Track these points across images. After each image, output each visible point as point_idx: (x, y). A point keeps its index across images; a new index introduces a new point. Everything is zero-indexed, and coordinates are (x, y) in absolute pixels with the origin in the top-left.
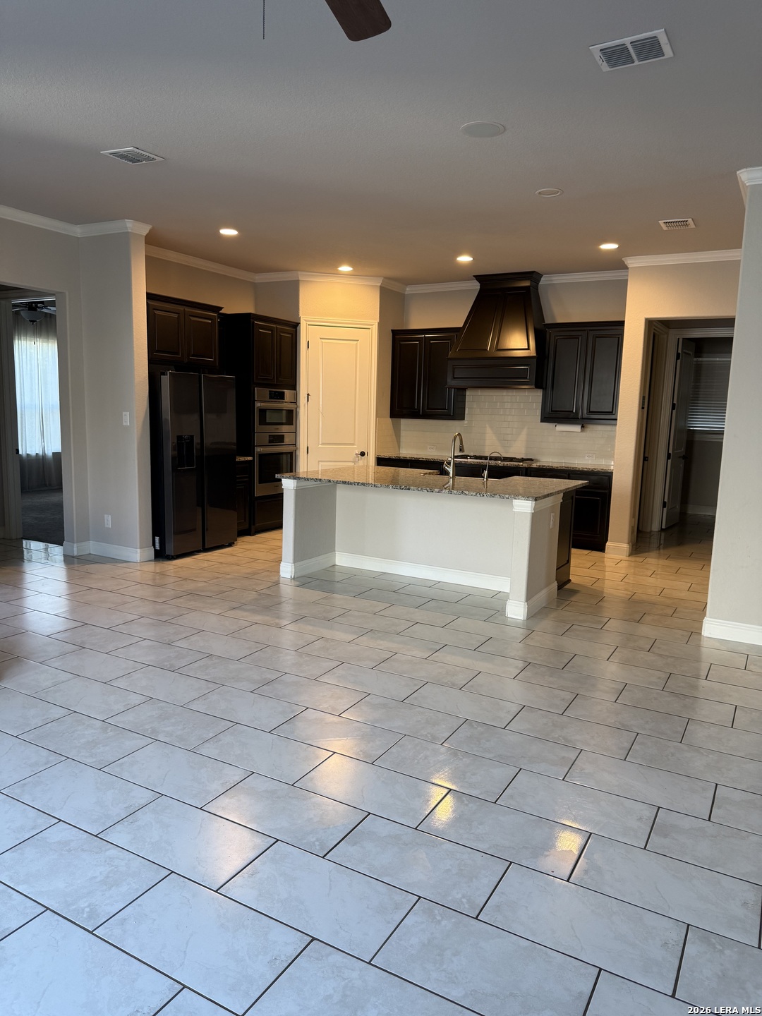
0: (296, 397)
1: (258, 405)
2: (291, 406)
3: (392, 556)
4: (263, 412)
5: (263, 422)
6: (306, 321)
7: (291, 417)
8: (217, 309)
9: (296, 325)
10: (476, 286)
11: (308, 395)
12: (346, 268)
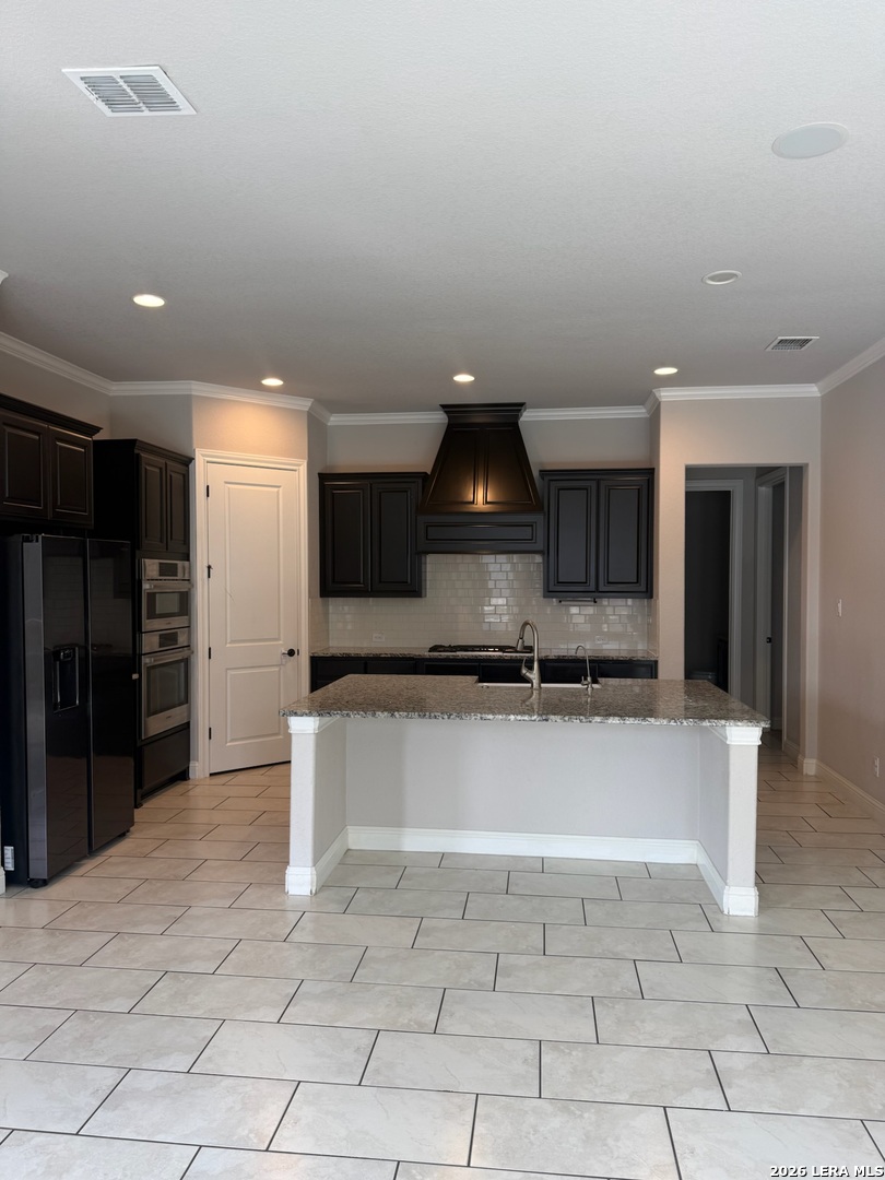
0: (190, 570)
1: (146, 586)
2: (183, 587)
3: (456, 823)
4: (152, 596)
5: (152, 615)
6: (203, 455)
7: (185, 604)
8: (92, 430)
9: (187, 461)
10: (440, 418)
11: (209, 567)
12: (273, 382)
